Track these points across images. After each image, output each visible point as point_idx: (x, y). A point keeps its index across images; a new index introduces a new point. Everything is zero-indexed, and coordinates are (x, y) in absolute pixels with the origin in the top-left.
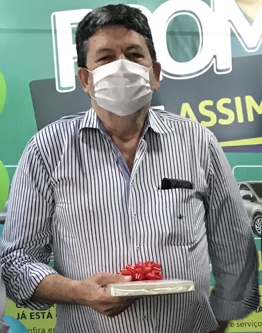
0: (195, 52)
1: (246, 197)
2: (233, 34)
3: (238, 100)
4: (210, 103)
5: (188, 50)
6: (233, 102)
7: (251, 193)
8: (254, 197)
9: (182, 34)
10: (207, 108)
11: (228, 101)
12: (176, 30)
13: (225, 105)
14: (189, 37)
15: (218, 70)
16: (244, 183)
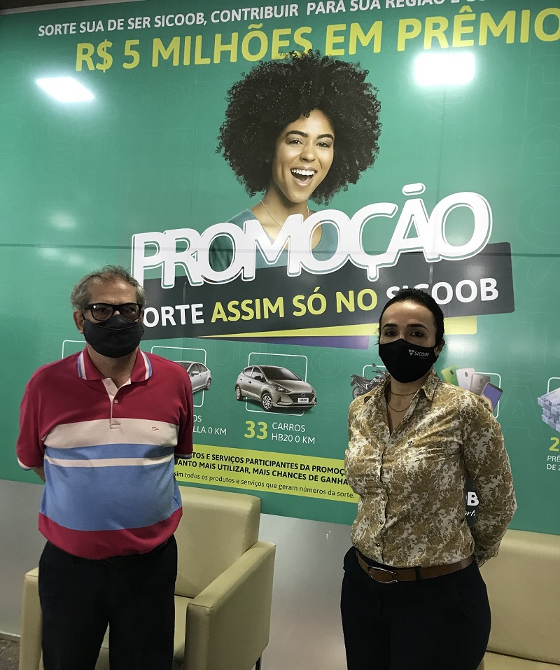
0: (228, 265)
1: (257, 378)
2: (258, 251)
3: (258, 301)
4: (236, 303)
5: (224, 263)
6: (254, 302)
7: (262, 375)
8: (263, 378)
9: (220, 250)
10: (234, 306)
11: (250, 302)
12: (216, 247)
13: (248, 305)
14: (225, 253)
15: (244, 278)
16: (257, 366)
